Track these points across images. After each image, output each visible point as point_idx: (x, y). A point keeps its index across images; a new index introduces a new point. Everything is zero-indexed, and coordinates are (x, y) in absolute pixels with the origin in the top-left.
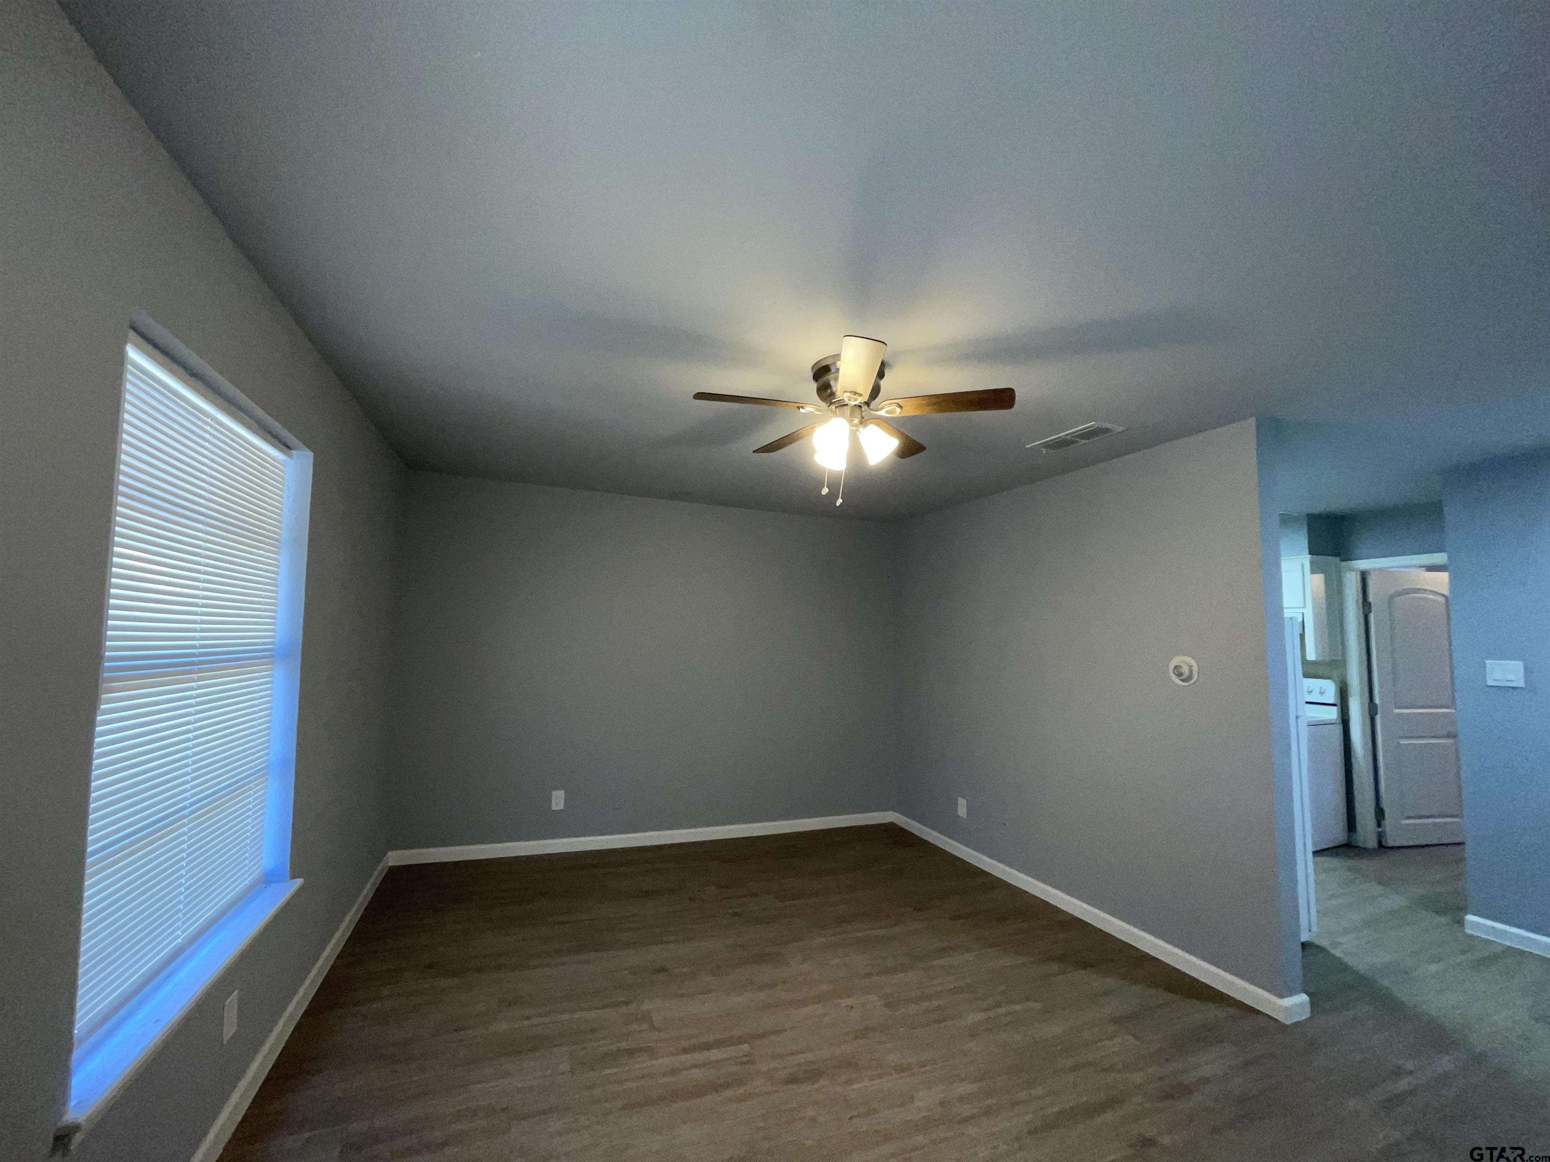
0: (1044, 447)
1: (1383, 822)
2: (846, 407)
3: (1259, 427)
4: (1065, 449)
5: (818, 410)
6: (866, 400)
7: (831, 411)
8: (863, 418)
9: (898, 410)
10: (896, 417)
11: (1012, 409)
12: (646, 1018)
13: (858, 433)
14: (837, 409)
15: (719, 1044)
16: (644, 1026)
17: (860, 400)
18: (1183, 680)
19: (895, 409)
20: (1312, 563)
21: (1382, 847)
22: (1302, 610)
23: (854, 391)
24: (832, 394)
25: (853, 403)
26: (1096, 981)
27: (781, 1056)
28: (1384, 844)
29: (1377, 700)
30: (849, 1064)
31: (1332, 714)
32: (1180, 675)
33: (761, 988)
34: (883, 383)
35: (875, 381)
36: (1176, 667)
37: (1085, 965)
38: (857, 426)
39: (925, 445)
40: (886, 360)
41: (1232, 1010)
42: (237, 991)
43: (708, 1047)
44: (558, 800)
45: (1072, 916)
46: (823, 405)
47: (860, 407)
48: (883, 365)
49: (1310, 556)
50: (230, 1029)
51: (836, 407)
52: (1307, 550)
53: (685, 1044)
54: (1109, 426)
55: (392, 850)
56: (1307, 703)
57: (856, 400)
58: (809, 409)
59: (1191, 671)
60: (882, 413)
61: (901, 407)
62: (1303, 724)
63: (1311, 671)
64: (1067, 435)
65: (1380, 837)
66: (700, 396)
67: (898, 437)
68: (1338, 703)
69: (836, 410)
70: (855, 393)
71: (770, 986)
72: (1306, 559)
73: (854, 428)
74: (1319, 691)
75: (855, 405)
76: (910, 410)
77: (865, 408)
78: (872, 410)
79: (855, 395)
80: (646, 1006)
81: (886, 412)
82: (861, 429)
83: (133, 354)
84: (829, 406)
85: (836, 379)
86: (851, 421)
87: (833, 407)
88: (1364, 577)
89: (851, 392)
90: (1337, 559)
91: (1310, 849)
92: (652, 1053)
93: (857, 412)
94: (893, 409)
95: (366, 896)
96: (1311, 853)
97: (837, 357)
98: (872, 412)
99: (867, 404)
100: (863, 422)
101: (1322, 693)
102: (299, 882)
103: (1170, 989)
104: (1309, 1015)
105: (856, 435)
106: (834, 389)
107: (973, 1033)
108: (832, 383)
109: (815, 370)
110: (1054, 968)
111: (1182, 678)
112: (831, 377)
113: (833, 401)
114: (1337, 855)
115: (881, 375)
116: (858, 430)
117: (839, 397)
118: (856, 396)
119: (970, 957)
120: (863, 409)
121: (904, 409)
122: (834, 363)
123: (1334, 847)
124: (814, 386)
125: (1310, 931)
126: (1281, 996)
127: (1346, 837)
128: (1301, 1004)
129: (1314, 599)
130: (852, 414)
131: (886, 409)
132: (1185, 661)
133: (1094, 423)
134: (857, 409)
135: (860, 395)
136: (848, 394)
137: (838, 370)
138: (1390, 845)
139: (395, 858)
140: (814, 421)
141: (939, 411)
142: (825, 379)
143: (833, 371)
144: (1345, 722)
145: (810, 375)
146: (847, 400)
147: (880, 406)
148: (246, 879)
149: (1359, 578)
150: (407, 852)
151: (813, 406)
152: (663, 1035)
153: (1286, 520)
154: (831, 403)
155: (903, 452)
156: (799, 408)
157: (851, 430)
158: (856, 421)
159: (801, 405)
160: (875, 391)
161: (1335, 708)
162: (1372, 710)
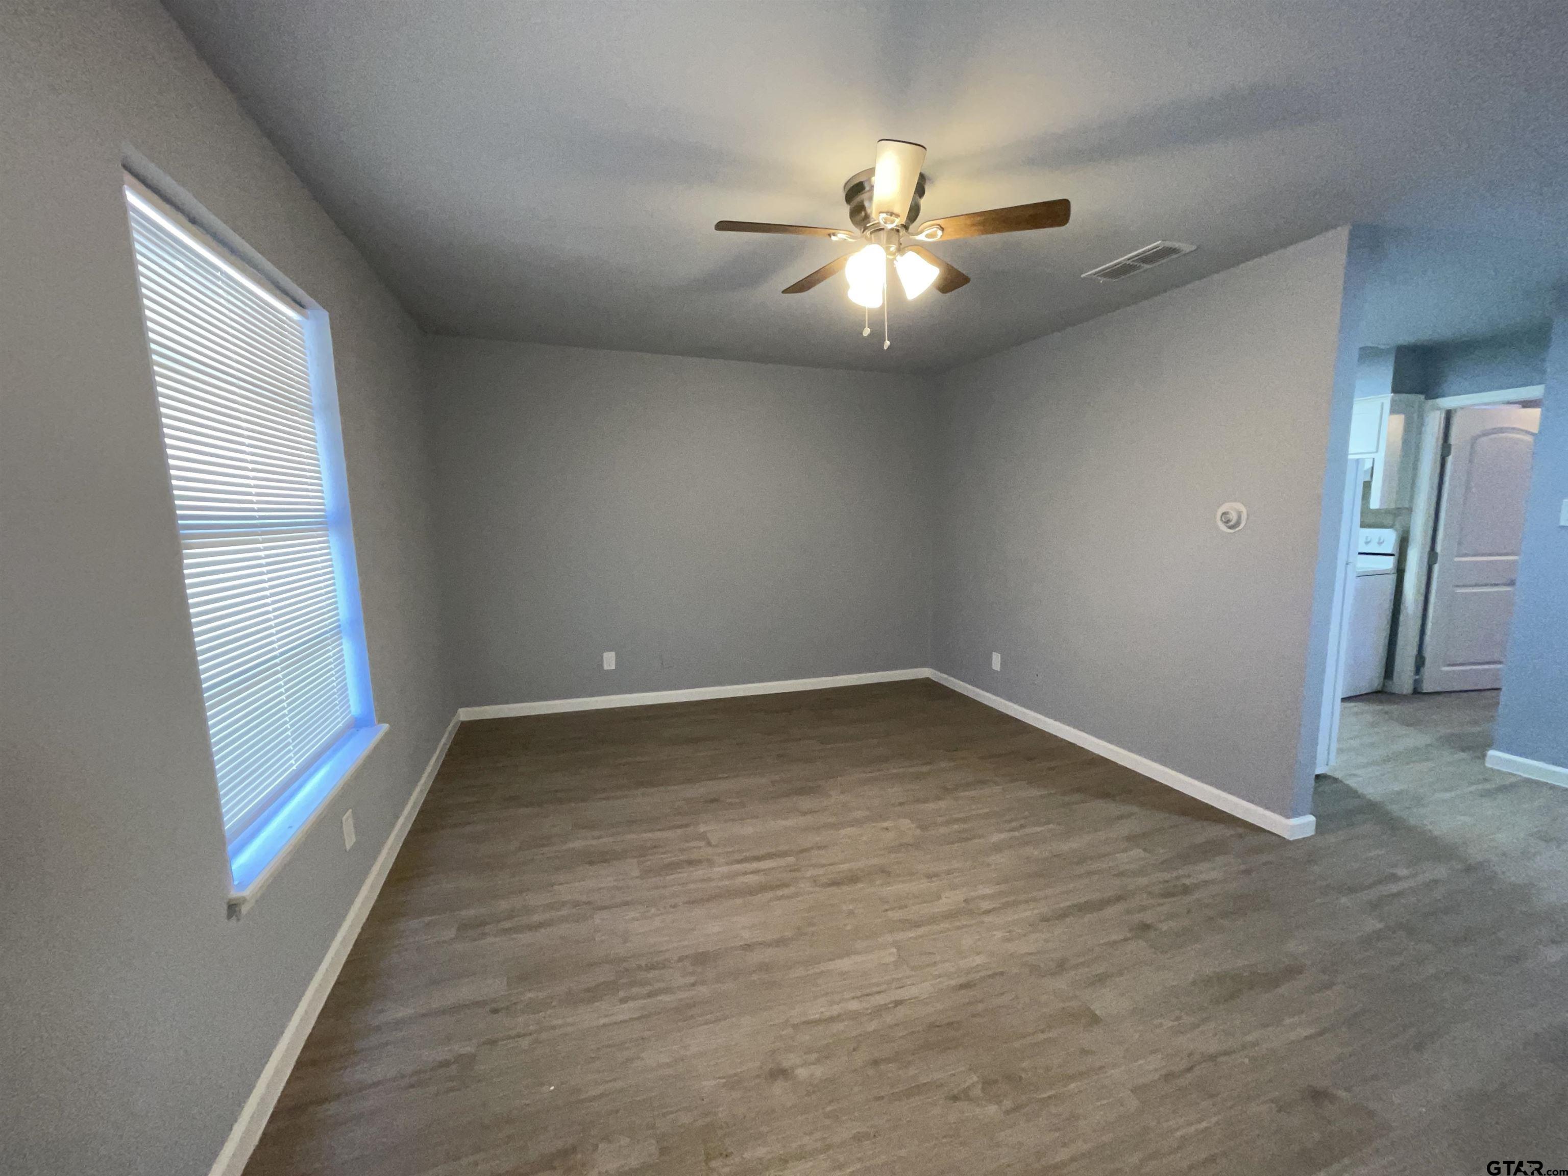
0: (1100, 276)
1: (1422, 669)
2: (882, 232)
3: (1352, 236)
4: (1123, 277)
5: (852, 237)
6: (903, 223)
7: (866, 237)
8: (901, 244)
9: (940, 233)
10: (939, 242)
11: (1068, 225)
12: (703, 837)
13: (895, 262)
14: (873, 236)
15: (770, 856)
16: (702, 844)
17: (898, 222)
18: (1230, 528)
19: (936, 231)
20: (1393, 403)
21: (1417, 692)
22: (1372, 456)
23: (890, 211)
24: (867, 217)
25: (889, 226)
26: (1112, 808)
27: (823, 866)
28: (1419, 690)
29: (1439, 549)
30: (884, 871)
31: (1389, 564)
32: (1228, 522)
33: (804, 814)
34: (923, 202)
35: (914, 199)
36: (1224, 514)
37: (1106, 796)
38: (894, 254)
39: (969, 276)
40: (926, 173)
41: (1240, 830)
42: (350, 810)
43: (758, 859)
44: (609, 661)
45: (1098, 755)
46: (857, 231)
47: (898, 231)
48: (922, 178)
49: (1392, 394)
50: (350, 840)
51: (871, 233)
52: (1390, 388)
53: (737, 856)
54: (1176, 245)
55: (461, 707)
56: (1360, 553)
57: (892, 222)
58: (841, 236)
59: (1240, 517)
60: (922, 237)
61: (942, 229)
62: (1351, 576)
63: (1371, 520)
64: (1129, 259)
65: (1417, 683)
66: (723, 226)
67: (938, 265)
68: (1396, 552)
69: (871, 238)
70: (892, 214)
71: (811, 812)
72: (1387, 398)
73: (891, 257)
74: (1377, 540)
75: (892, 229)
76: (952, 235)
77: (903, 232)
78: (913, 234)
79: (891, 215)
80: (702, 828)
81: (927, 236)
82: (898, 257)
83: (132, 198)
84: (863, 231)
85: (871, 199)
86: (887, 249)
87: (868, 233)
88: (1449, 415)
89: (887, 213)
90: (1422, 397)
91: (1340, 695)
92: (710, 862)
93: (895, 236)
94: (934, 232)
95: (445, 744)
96: (1340, 700)
97: (871, 171)
98: (911, 237)
99: (906, 227)
100: (901, 250)
101: (1380, 543)
102: (385, 727)
103: (1183, 812)
104: (1313, 833)
105: (894, 264)
106: (869, 211)
107: (998, 848)
108: (866, 204)
109: (848, 187)
110: (1077, 797)
111: (1228, 525)
112: (864, 196)
113: (868, 225)
114: (1368, 701)
115: (920, 191)
116: (895, 259)
117: (875, 220)
118: (893, 218)
119: (997, 789)
120: (901, 234)
121: (945, 232)
122: (869, 180)
123: (1366, 694)
124: (846, 210)
125: (1327, 765)
126: (1288, 817)
127: (1381, 685)
128: (1308, 823)
129: (1388, 447)
130: (889, 241)
131: (926, 233)
132: (1234, 508)
133: (1160, 242)
134: (894, 233)
135: (897, 216)
136: (884, 215)
137: (872, 187)
138: (1424, 691)
139: (466, 714)
140: (846, 250)
141: (985, 232)
142: (857, 199)
143: (867, 188)
144: (1400, 571)
145: (842, 195)
146: (882, 222)
147: (919, 230)
148: (339, 723)
149: (1443, 415)
150: (477, 709)
151: (845, 232)
152: (719, 850)
153: (1369, 354)
154: (865, 229)
155: (944, 287)
156: (829, 235)
157: (888, 260)
158: (893, 248)
159: (832, 231)
160: (914, 212)
161: (1392, 558)
162: (1432, 557)
